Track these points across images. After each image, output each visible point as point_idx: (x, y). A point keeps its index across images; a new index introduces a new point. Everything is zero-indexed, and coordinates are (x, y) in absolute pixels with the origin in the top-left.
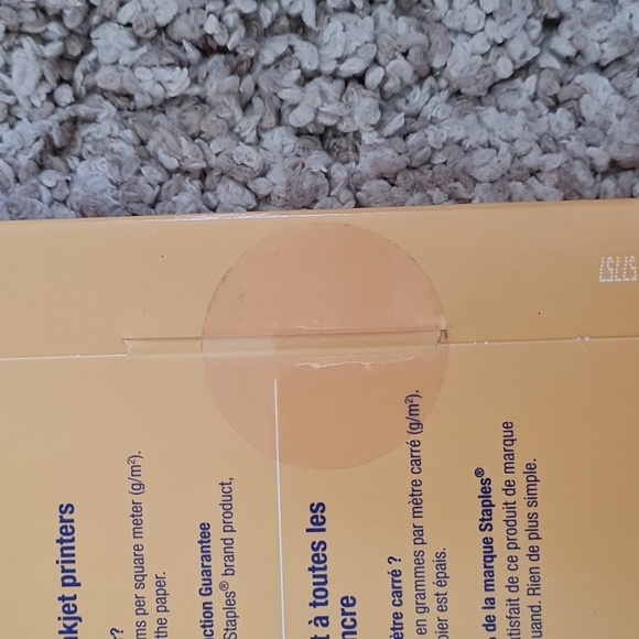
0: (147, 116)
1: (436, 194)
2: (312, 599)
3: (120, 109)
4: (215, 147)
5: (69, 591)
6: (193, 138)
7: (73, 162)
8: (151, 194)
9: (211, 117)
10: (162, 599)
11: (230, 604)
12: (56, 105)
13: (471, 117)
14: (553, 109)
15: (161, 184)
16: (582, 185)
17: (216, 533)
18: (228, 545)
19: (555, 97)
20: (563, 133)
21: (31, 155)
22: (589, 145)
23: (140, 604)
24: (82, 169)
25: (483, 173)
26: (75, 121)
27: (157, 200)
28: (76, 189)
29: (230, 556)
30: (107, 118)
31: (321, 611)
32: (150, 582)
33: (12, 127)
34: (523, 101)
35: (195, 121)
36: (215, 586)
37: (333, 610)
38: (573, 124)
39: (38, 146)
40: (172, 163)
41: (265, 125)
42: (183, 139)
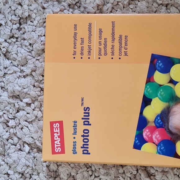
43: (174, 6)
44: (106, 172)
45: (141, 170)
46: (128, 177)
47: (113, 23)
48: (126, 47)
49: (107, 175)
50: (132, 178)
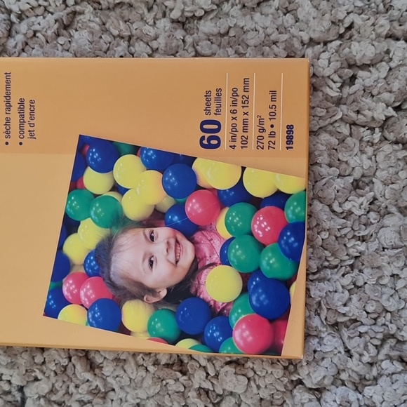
43: (142, 40)
44: (10, 361)
45: (75, 357)
46: (52, 370)
47: (7, 75)
48: (32, 122)
49: (12, 368)
50: (59, 372)
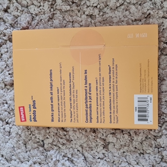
0: (65, 13)
1: (107, 25)
2: (85, 84)
3: (60, 12)
4: (74, 18)
5: (51, 82)
6: (71, 16)
7: (53, 20)
8: (65, 25)
9: (74, 13)
10: (64, 83)
11: (73, 84)
12: (51, 12)
13: (113, 13)
14: (126, 11)
15: (66, 24)
16: (130, 23)
17: (72, 74)
18: (73, 76)
19: (126, 9)
20: (127, 15)
21: (47, 19)
22: (132, 17)
23: (61, 84)
24: (55, 21)
25: (115, 21)
26: (54, 14)
27: (66, 26)
28: (54, 24)
29: (73, 77)
30: (59, 13)
31: (86, 85)
32: (62, 81)
33: (44, 15)
34: (122, 10)
35: (71, 14)
36: (71, 81)
37: (88, 85)
38: (129, 13)
39: (48, 18)
40: (68, 20)
41: (82, 14)
42: (69, 17)
